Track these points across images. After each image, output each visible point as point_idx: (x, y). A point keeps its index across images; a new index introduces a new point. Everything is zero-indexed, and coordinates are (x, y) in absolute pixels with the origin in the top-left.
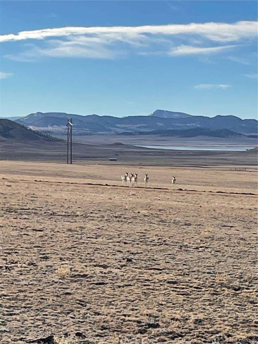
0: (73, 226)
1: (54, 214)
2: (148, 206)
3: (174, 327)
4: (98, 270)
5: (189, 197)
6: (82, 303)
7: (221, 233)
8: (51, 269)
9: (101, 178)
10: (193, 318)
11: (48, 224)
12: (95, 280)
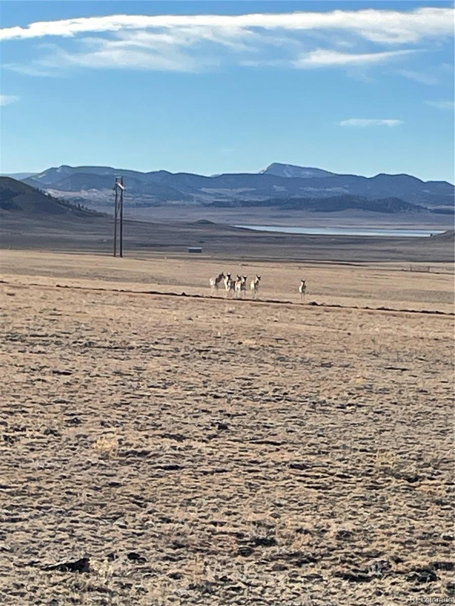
0: (125, 366)
1: (90, 344)
2: (257, 333)
3: (301, 545)
4: (167, 443)
5: (330, 318)
6: (139, 502)
7: (384, 380)
8: (84, 441)
9: (174, 282)
10: (334, 529)
11: (80, 363)
12: (164, 461)
